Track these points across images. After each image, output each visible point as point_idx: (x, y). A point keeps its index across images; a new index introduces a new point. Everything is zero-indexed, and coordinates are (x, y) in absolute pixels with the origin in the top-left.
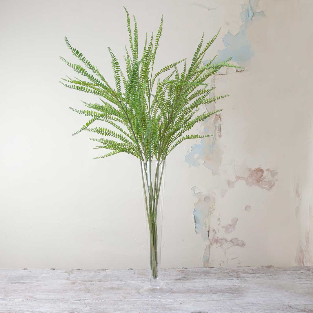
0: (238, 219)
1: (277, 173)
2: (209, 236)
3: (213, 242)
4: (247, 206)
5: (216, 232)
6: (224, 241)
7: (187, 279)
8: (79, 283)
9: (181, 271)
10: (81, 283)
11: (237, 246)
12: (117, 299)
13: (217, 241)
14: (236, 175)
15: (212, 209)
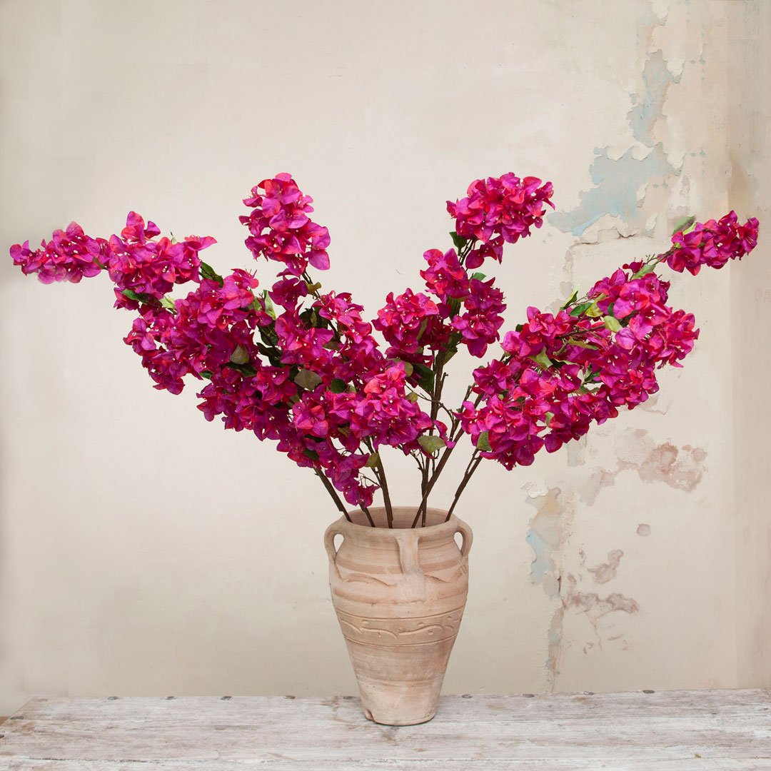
0: (622, 553)
1: (705, 454)
3: (569, 602)
4: (641, 526)
5: (575, 581)
6: (593, 601)
11: (622, 612)
13: (577, 600)
14: (618, 458)
15: (566, 532)
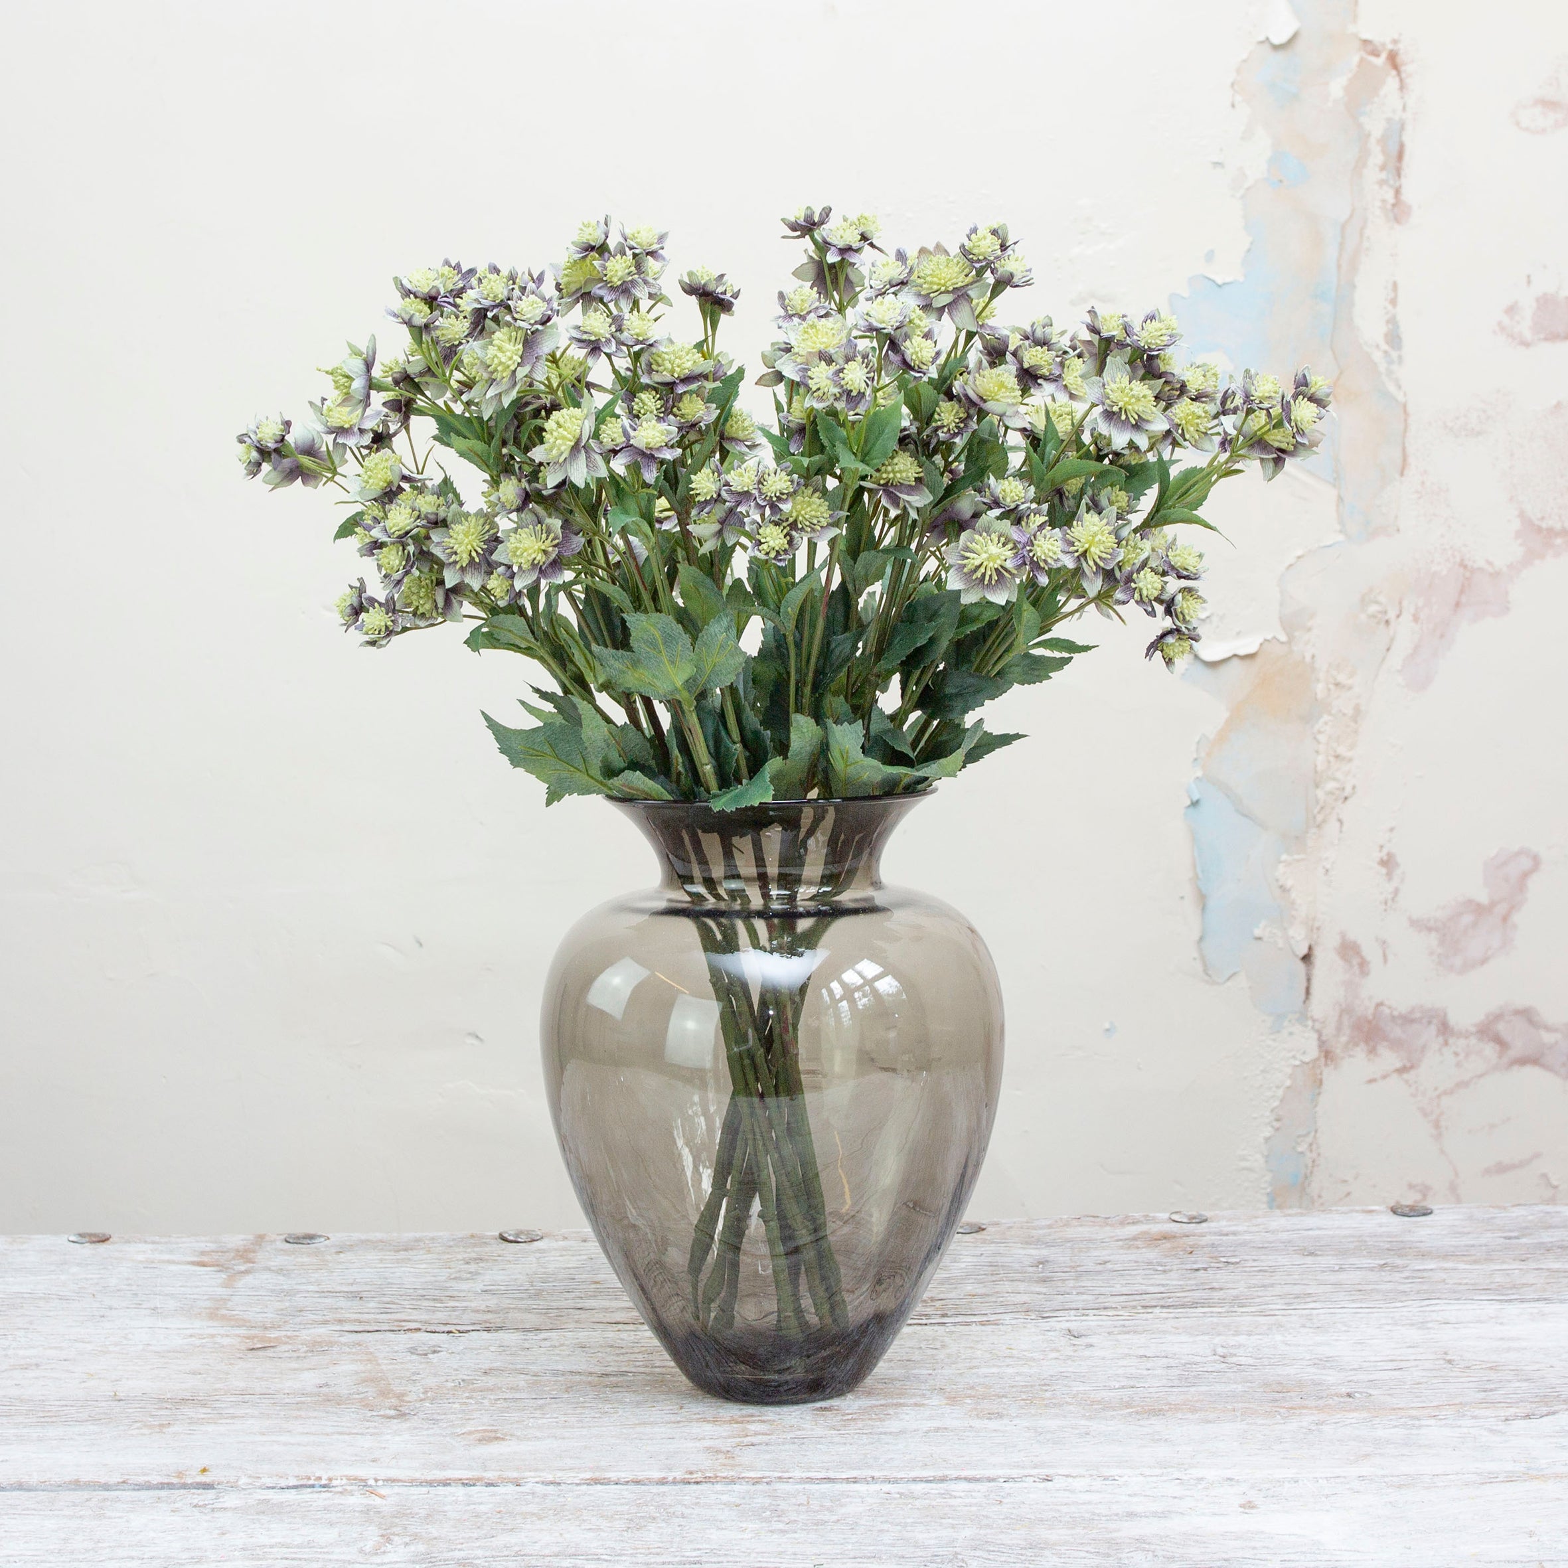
0: (1536, 861)
2: (1308, 992)
3: (1344, 1039)
5: (1363, 965)
7: (1238, 1302)
8: (316, 1347)
9: (1165, 1237)
10: (331, 1344)
11: (1530, 1071)
12: (657, 1475)
13: (1370, 1032)
15: (1331, 785)
